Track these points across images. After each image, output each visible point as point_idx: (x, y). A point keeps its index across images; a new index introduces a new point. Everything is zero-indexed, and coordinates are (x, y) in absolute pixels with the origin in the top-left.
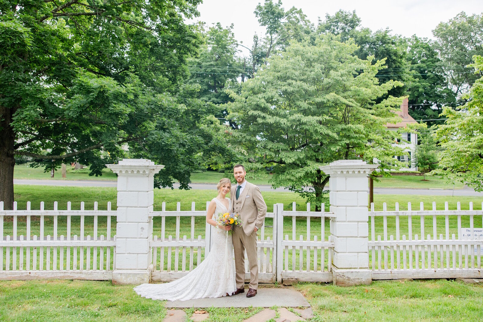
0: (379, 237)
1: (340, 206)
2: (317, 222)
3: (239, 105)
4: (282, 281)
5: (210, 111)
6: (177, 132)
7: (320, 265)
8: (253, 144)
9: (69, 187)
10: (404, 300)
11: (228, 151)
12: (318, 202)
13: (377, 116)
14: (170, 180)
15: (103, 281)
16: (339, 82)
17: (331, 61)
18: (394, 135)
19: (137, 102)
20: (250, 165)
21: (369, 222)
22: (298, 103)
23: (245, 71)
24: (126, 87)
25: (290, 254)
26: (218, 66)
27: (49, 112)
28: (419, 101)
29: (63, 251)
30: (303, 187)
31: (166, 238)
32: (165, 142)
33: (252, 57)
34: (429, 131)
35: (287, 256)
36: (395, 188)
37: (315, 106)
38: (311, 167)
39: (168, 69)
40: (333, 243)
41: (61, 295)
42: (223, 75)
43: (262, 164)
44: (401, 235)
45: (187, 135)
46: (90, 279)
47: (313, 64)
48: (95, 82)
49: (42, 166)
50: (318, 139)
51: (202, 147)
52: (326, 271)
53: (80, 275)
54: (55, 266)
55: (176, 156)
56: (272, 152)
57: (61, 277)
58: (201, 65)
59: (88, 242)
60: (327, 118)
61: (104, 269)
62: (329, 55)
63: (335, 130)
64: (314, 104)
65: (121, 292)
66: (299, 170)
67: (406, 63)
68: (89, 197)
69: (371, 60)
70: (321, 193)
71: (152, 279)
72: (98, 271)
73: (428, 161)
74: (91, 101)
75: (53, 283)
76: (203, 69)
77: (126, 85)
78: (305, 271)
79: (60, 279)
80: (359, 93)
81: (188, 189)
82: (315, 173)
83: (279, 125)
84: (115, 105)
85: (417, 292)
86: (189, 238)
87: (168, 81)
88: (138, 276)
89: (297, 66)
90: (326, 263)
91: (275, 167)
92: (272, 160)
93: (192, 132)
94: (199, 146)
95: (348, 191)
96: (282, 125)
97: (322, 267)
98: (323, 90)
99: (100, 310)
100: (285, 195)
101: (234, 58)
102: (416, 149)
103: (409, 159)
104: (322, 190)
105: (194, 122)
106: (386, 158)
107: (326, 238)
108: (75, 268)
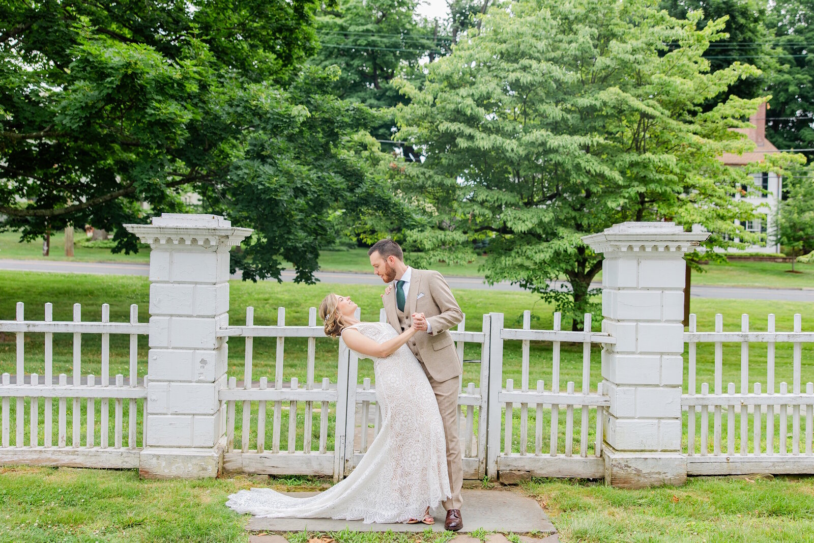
0: (705, 386)
1: (623, 320)
2: (575, 352)
3: (421, 111)
4: (498, 476)
5: (359, 122)
6: (288, 163)
7: (578, 441)
8: (448, 193)
9: (77, 276)
10: (754, 519)
11: (396, 205)
12: (578, 313)
13: (704, 136)
14: (276, 263)
15: (122, 469)
16: (629, 65)
17: (612, 22)
18: (737, 178)
19: (206, 99)
20: (441, 235)
21: (686, 352)
22: (542, 107)
23: (437, 45)
24: (182, 67)
25: (517, 416)
26: (382, 34)
27: (25, 118)
28: (788, 112)
29: (36, 407)
30: (548, 282)
31: (255, 382)
32: (264, 185)
33: (451, 16)
34: (805, 173)
35: (510, 422)
36: (733, 287)
37: (577, 115)
38: (565, 241)
39: (274, 34)
40: (607, 398)
41: (29, 499)
42: (392, 52)
43: (465, 233)
44: (751, 382)
45: (309, 170)
46: (94, 466)
47: (575, 27)
48: (116, 54)
49: (14, 231)
50: (582, 184)
51: (342, 196)
52: (591, 457)
53: (72, 457)
54: (20, 438)
55: (288, 213)
56: (487, 208)
57: (32, 460)
58: (346, 30)
59: (91, 389)
60: (601, 140)
61: (126, 444)
62: (608, 7)
63: (617, 164)
64: (574, 112)
65: (156, 495)
66: (541, 247)
67: (764, 32)
68: (116, 296)
69: (696, 21)
70: (585, 293)
71: (224, 468)
72: (110, 449)
73: (801, 233)
74: (108, 94)
75: (14, 473)
76: (352, 39)
77: (182, 63)
78: (547, 456)
79: (31, 465)
80: (668, 88)
81: (312, 283)
82: (573, 253)
83: (503, 152)
84: (158, 105)
85: (783, 503)
86: (303, 382)
87: (276, 59)
88: (194, 461)
89: (541, 30)
90: (591, 437)
91: (493, 241)
92: (486, 224)
93: (322, 166)
94: (335, 194)
95: (643, 289)
96: (508, 154)
97: (583, 446)
98: (593, 82)
99: (107, 534)
100: (511, 296)
101: (415, 17)
102: (778, 209)
103: (764, 230)
104: (587, 288)
105: (327, 143)
106: (720, 223)
107: (593, 387)
108: (62, 443)
